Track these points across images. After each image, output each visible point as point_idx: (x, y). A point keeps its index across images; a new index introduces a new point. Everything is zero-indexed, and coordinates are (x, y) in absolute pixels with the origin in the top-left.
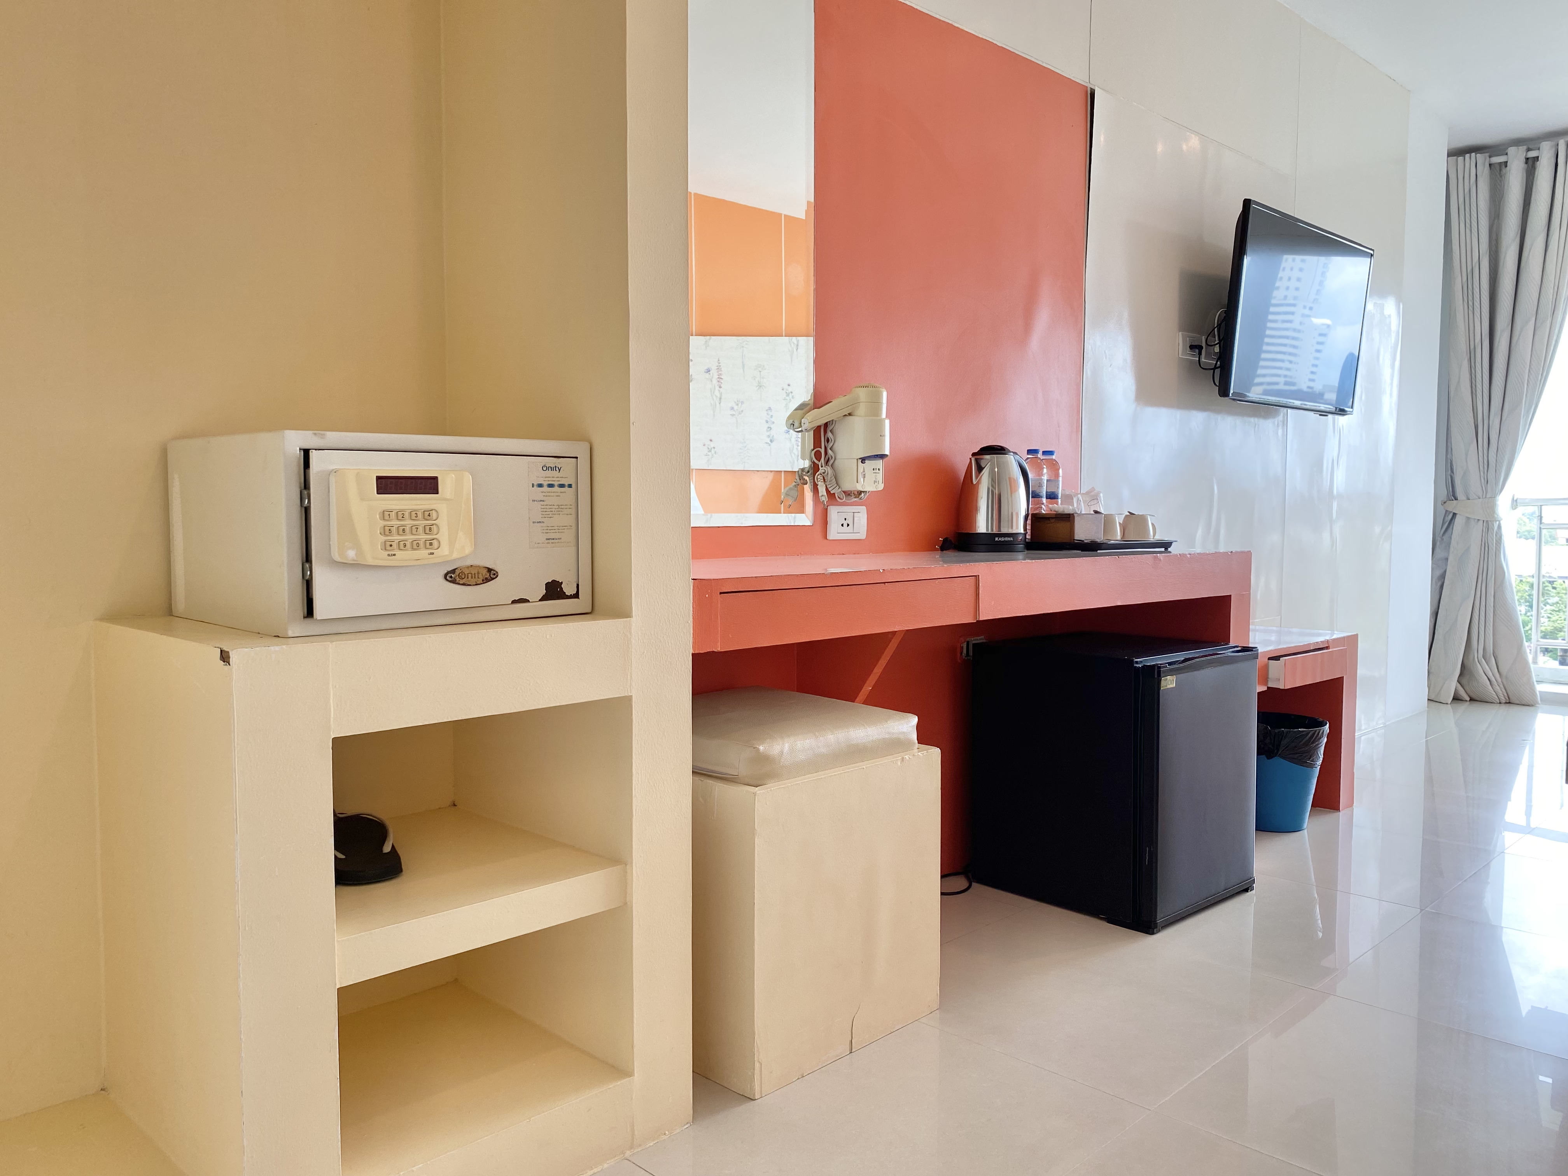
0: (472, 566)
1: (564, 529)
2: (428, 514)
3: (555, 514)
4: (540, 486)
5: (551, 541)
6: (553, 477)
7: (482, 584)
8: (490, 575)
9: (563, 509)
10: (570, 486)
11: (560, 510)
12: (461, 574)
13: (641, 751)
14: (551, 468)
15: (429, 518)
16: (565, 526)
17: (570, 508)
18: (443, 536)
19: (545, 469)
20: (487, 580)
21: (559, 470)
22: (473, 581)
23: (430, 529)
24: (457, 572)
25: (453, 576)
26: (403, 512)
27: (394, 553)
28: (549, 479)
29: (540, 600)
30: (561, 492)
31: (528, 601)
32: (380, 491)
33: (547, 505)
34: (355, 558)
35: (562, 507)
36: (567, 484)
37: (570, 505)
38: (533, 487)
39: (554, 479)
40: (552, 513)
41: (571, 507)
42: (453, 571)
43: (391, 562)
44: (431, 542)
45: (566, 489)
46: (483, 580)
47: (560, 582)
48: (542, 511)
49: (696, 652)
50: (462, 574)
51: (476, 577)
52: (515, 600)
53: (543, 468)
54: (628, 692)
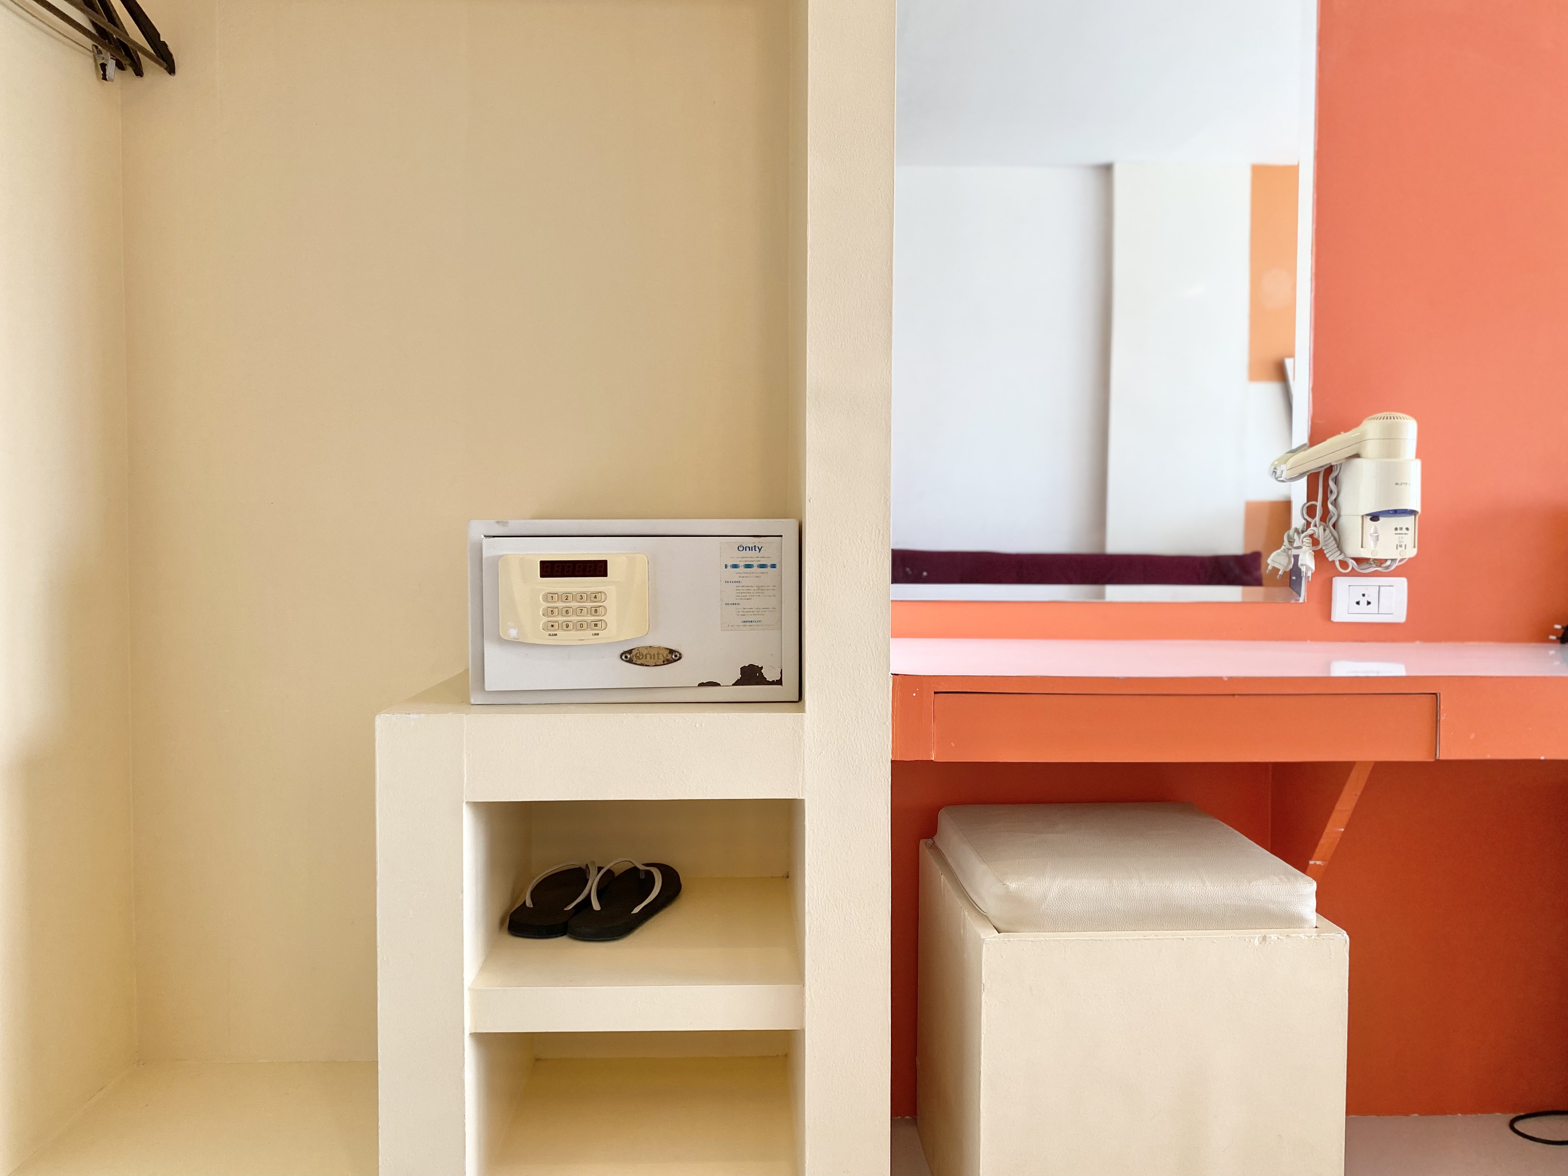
0: (650, 647)
1: (766, 611)
2: (595, 596)
3: (754, 596)
4: (735, 566)
5: (748, 624)
6: (751, 557)
7: (663, 665)
8: (672, 656)
9: (764, 590)
10: (773, 566)
11: (760, 591)
12: (638, 655)
13: (817, 862)
14: (749, 547)
15: (595, 600)
16: (766, 608)
17: (773, 590)
18: (611, 617)
19: (741, 549)
20: (669, 662)
21: (760, 550)
22: (652, 662)
23: (596, 611)
24: (634, 652)
25: (629, 656)
26: (567, 595)
27: (555, 633)
28: (747, 559)
29: (734, 685)
30: (761, 573)
31: (719, 685)
32: (544, 574)
33: (744, 586)
34: (516, 636)
35: (764, 588)
36: (769, 564)
37: (774, 586)
38: (726, 568)
39: (752, 559)
40: (749, 594)
41: (774, 588)
42: (630, 652)
43: (552, 641)
44: (596, 623)
45: (769, 569)
46: (664, 662)
47: (760, 666)
48: (737, 593)
49: (898, 759)
50: (640, 654)
51: (656, 657)
52: (703, 683)
53: (738, 548)
54: (799, 794)
